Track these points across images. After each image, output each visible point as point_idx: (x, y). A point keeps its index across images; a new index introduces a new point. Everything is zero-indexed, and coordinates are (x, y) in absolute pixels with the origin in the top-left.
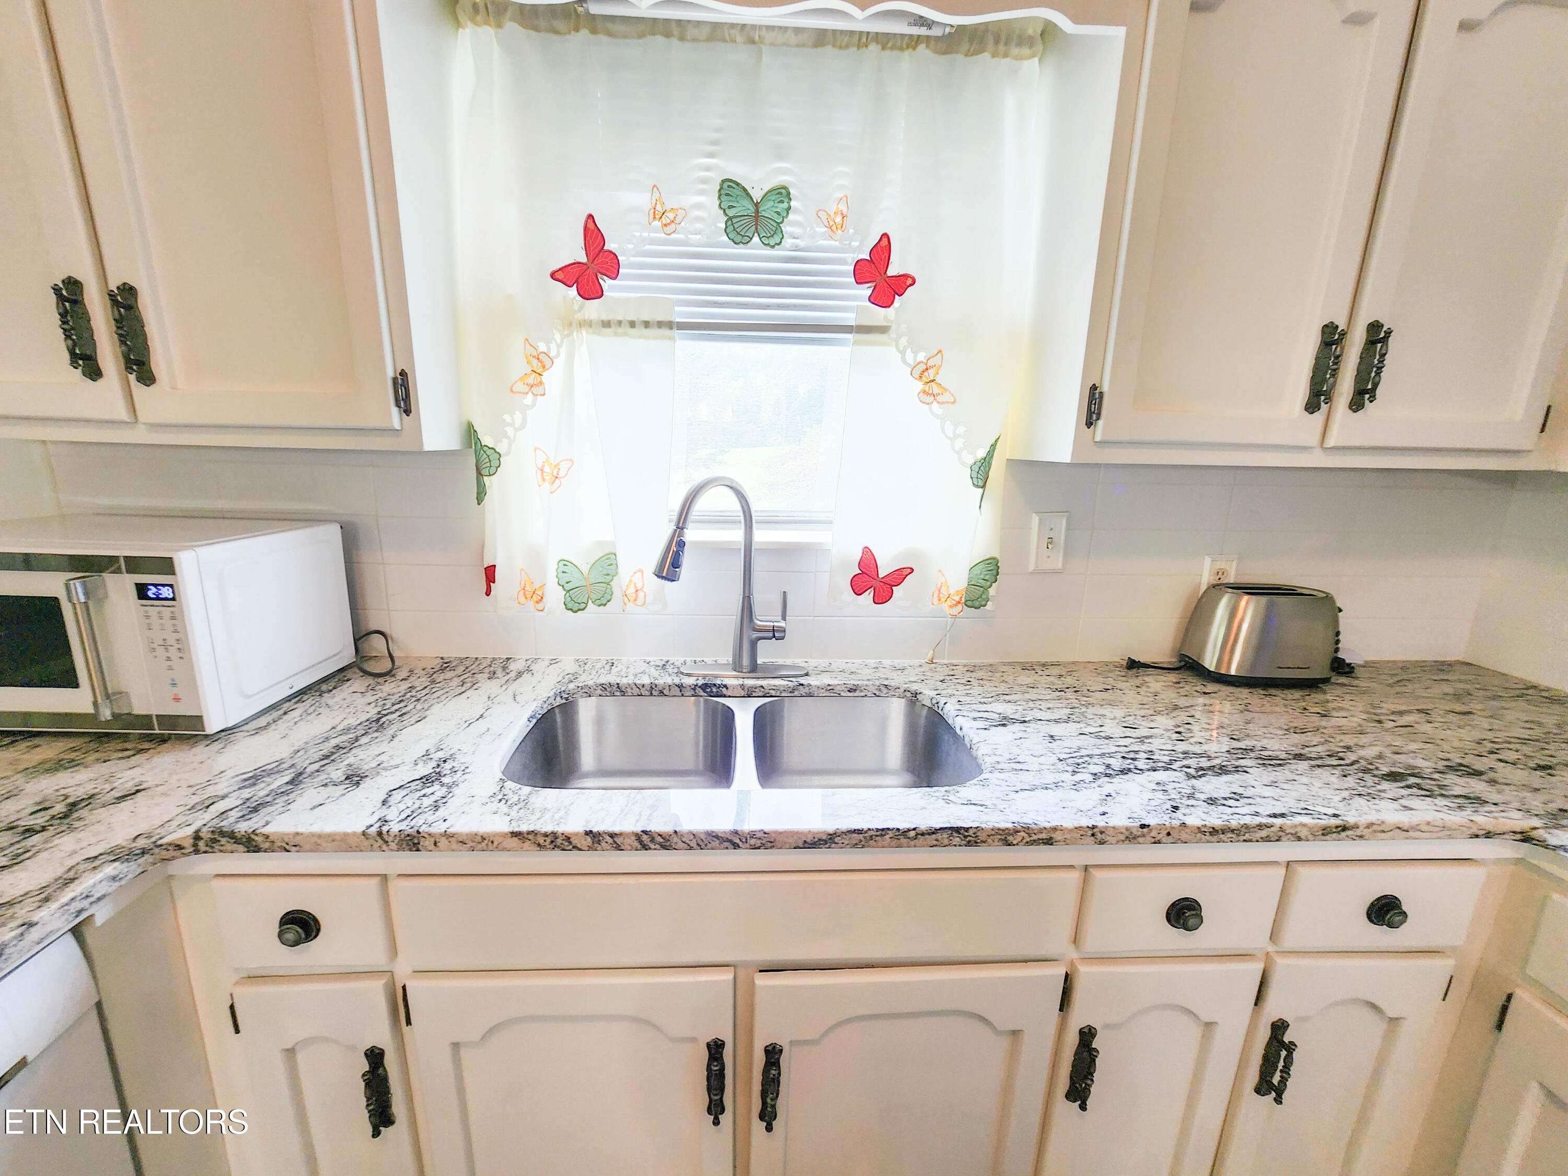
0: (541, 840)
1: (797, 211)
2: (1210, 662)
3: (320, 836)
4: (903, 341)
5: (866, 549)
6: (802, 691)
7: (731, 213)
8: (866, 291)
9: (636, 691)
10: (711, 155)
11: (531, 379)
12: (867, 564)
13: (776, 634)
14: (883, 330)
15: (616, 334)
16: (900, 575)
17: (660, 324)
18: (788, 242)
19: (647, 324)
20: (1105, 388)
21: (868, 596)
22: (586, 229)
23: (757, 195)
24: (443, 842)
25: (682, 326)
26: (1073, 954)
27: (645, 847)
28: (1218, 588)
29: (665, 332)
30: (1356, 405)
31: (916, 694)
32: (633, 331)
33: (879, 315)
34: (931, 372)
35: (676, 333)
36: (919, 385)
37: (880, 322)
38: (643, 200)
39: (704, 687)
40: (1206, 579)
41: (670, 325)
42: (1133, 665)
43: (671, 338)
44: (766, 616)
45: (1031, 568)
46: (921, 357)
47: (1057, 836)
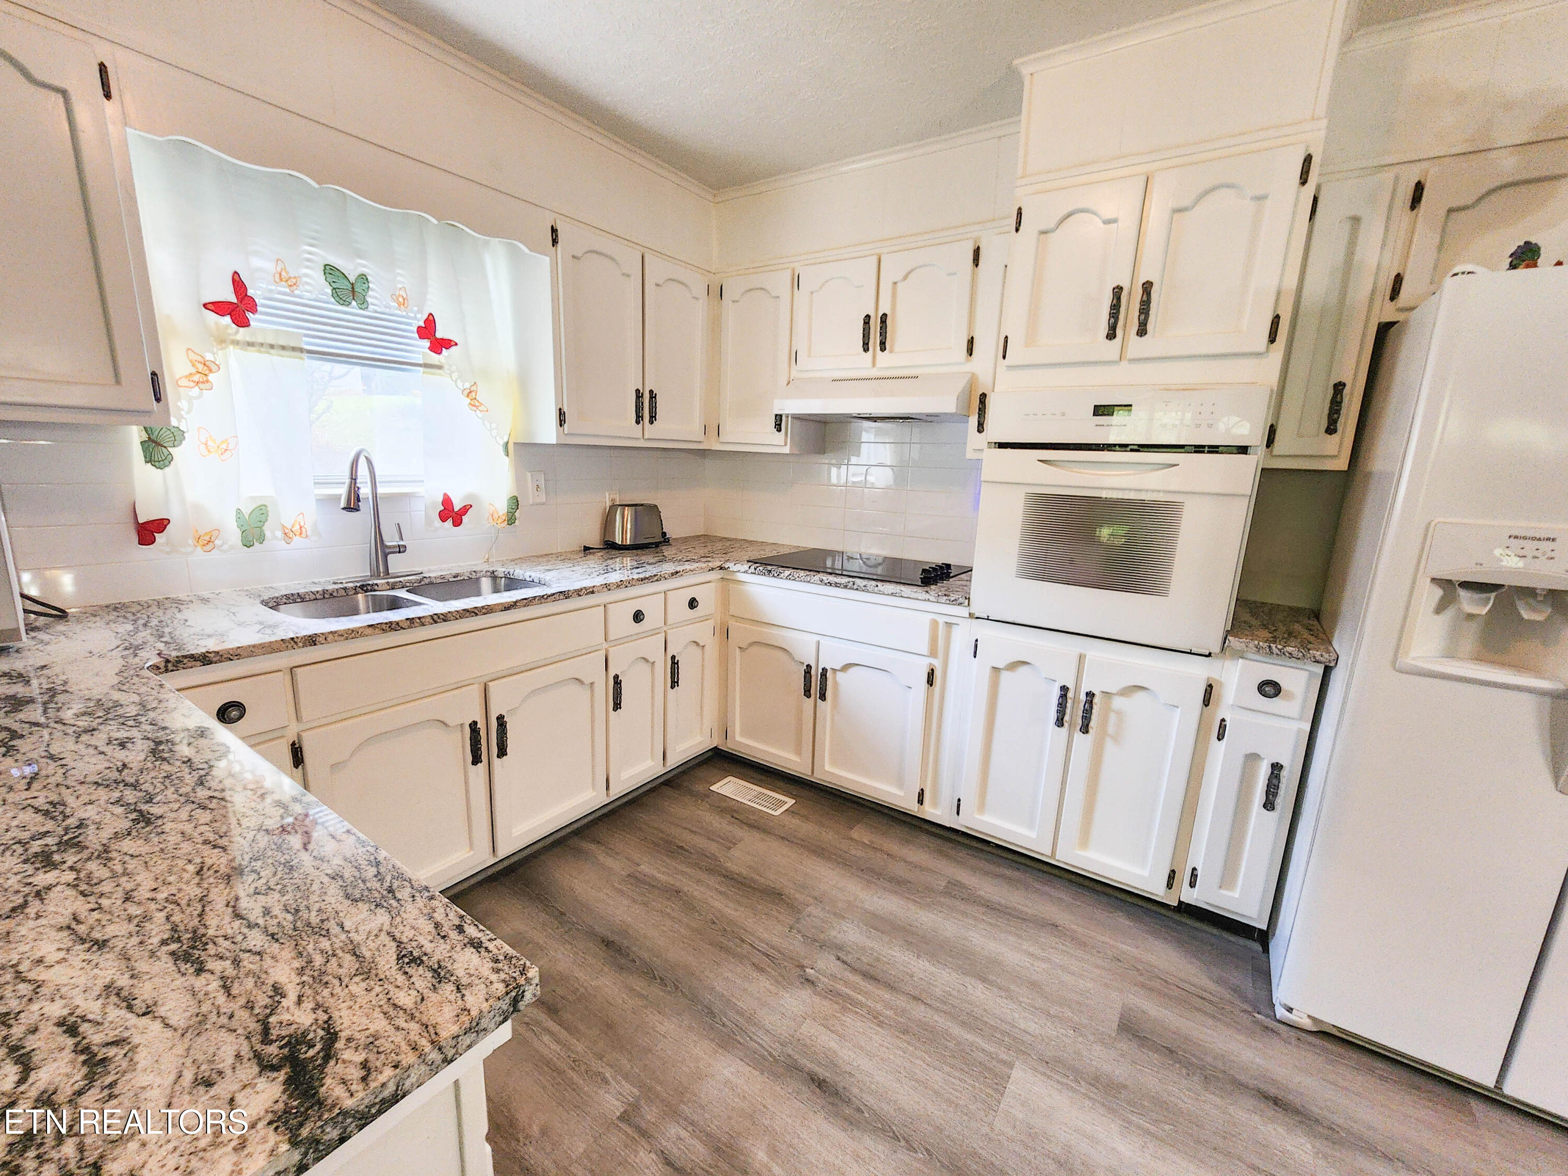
0: (384, 627)
1: (373, 290)
2: (618, 541)
3: (254, 646)
4: (455, 375)
5: (445, 495)
6: (427, 581)
7: (334, 285)
8: (426, 343)
9: (312, 597)
10: (311, 245)
11: (197, 378)
12: (447, 502)
13: (401, 549)
14: (440, 367)
15: (260, 352)
16: (465, 510)
17: (294, 349)
18: (371, 307)
19: (283, 348)
20: (565, 409)
21: (450, 521)
22: (234, 281)
23: (352, 279)
24: (330, 637)
25: (309, 352)
26: (605, 645)
27: (436, 622)
28: (613, 507)
29: (298, 354)
30: (651, 422)
31: (493, 572)
32: (272, 351)
33: (434, 358)
34: (473, 394)
35: (305, 355)
36: (468, 400)
37: (437, 363)
38: (270, 266)
39: (362, 587)
40: (608, 504)
41: (301, 350)
42: (586, 548)
43: (301, 358)
44: (391, 540)
45: (531, 503)
46: (467, 385)
47: (595, 589)
